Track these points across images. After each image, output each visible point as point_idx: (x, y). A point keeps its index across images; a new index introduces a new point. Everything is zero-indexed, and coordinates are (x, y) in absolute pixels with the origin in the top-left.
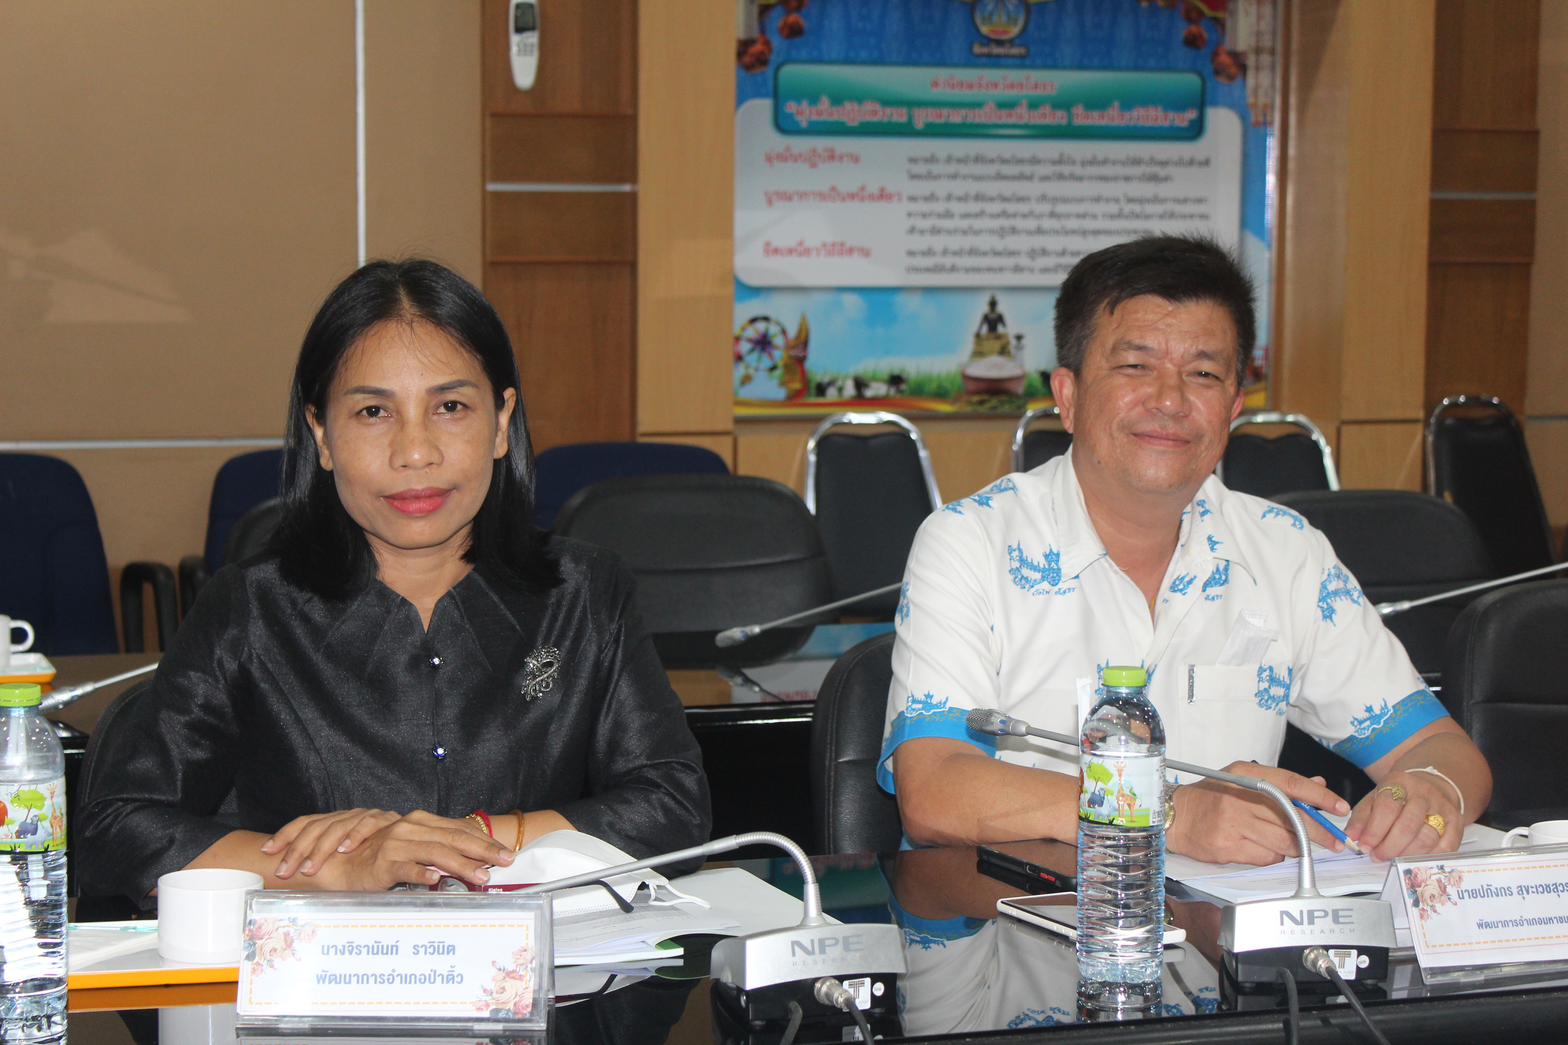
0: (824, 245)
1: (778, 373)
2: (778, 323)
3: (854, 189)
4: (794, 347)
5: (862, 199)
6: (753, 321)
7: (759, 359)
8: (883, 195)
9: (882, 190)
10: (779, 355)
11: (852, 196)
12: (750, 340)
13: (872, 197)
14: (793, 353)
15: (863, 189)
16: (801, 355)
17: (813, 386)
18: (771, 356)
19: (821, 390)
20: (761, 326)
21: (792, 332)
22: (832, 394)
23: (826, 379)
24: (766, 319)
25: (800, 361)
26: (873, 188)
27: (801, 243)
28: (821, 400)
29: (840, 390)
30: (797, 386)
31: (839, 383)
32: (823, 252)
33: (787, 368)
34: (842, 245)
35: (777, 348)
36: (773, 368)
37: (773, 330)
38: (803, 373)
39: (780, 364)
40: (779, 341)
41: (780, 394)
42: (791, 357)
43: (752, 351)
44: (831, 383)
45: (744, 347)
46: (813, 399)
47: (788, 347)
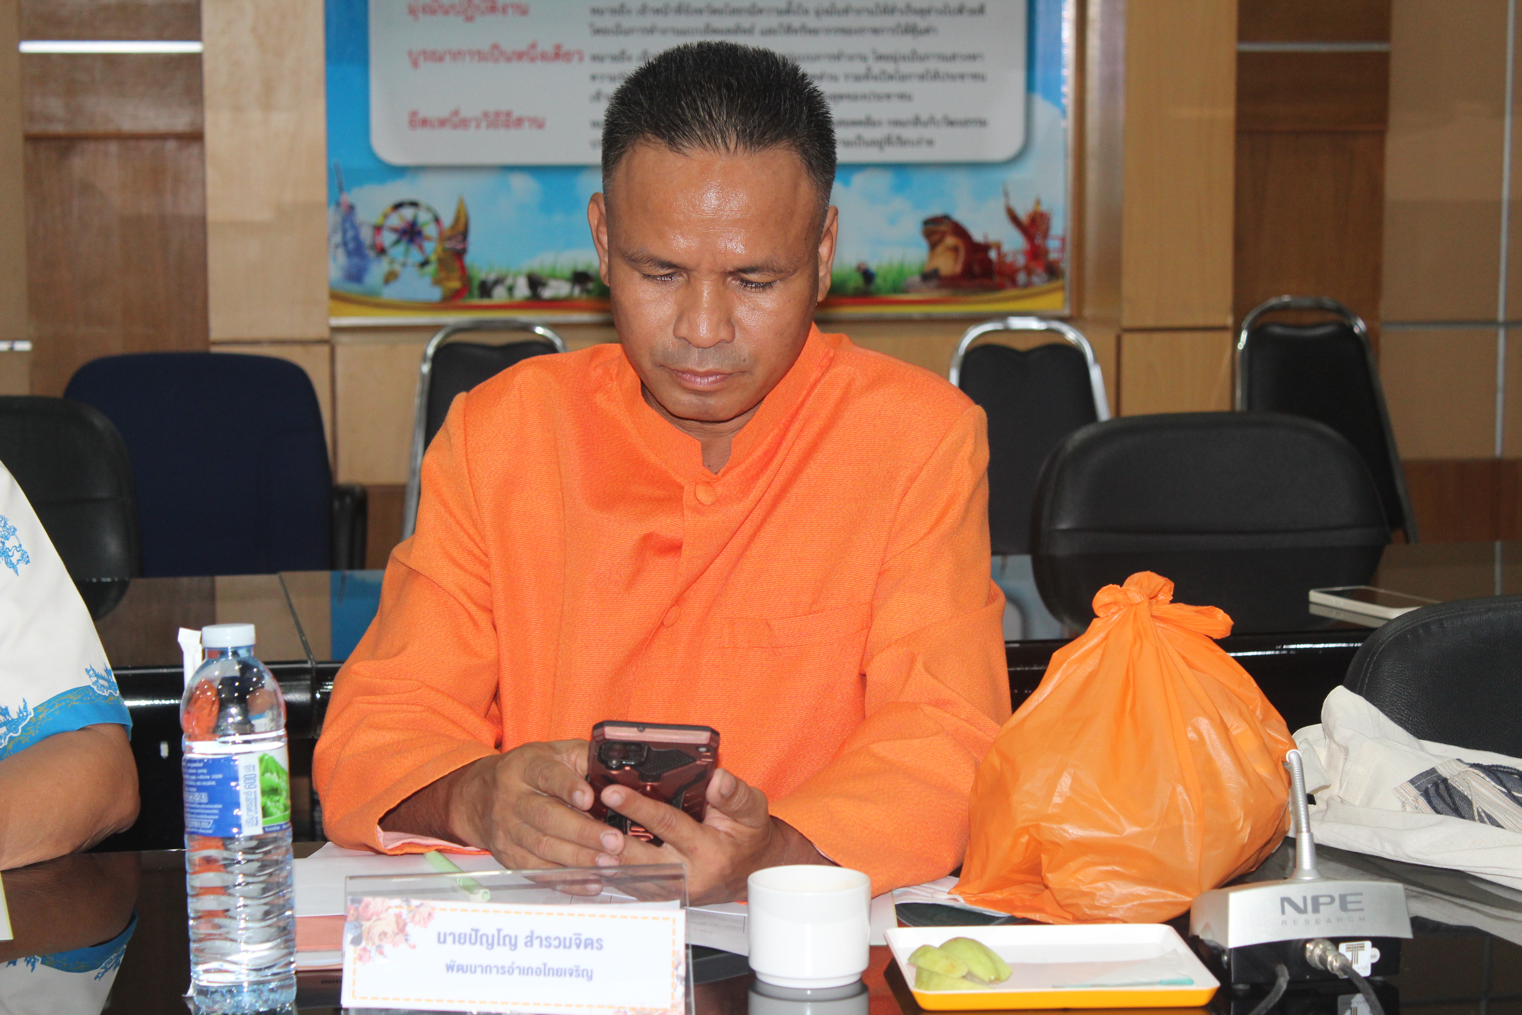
0: (486, 115)
1: (431, 269)
2: (429, 209)
3: (522, 47)
4: (450, 239)
5: (533, 60)
6: (398, 206)
7: (407, 253)
8: (559, 54)
9: (558, 47)
10: (431, 248)
11: (520, 56)
12: (394, 230)
13: (544, 57)
14: (448, 245)
15: (533, 46)
16: (459, 247)
17: (476, 284)
18: (421, 248)
19: (486, 289)
20: (408, 213)
21: (447, 220)
22: (500, 294)
23: (492, 277)
24: (414, 204)
25: (459, 254)
26: (546, 46)
27: (456, 113)
28: (486, 302)
29: (511, 289)
30: (455, 284)
31: (509, 282)
32: (484, 124)
33: (442, 263)
34: (508, 114)
35: (428, 239)
36: (424, 264)
37: (423, 217)
38: (463, 269)
39: (433, 258)
40: (430, 230)
41: (436, 294)
42: (445, 250)
43: (397, 242)
44: (498, 282)
45: (388, 238)
46: (476, 301)
47: (443, 237)
